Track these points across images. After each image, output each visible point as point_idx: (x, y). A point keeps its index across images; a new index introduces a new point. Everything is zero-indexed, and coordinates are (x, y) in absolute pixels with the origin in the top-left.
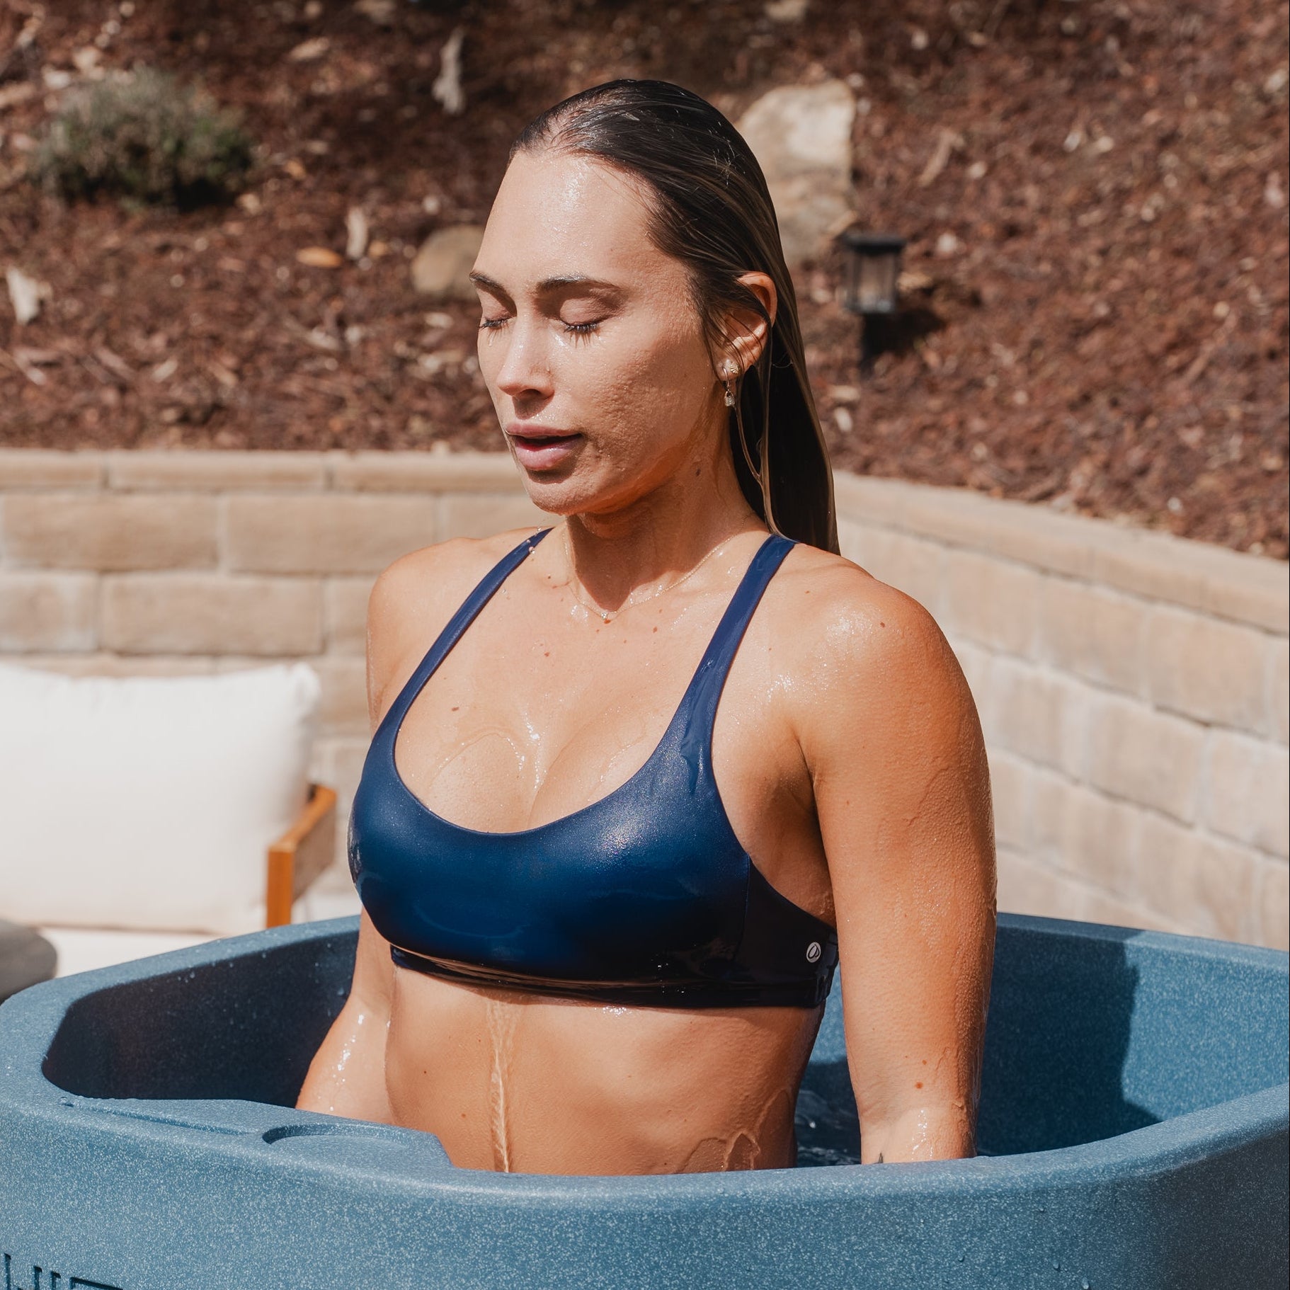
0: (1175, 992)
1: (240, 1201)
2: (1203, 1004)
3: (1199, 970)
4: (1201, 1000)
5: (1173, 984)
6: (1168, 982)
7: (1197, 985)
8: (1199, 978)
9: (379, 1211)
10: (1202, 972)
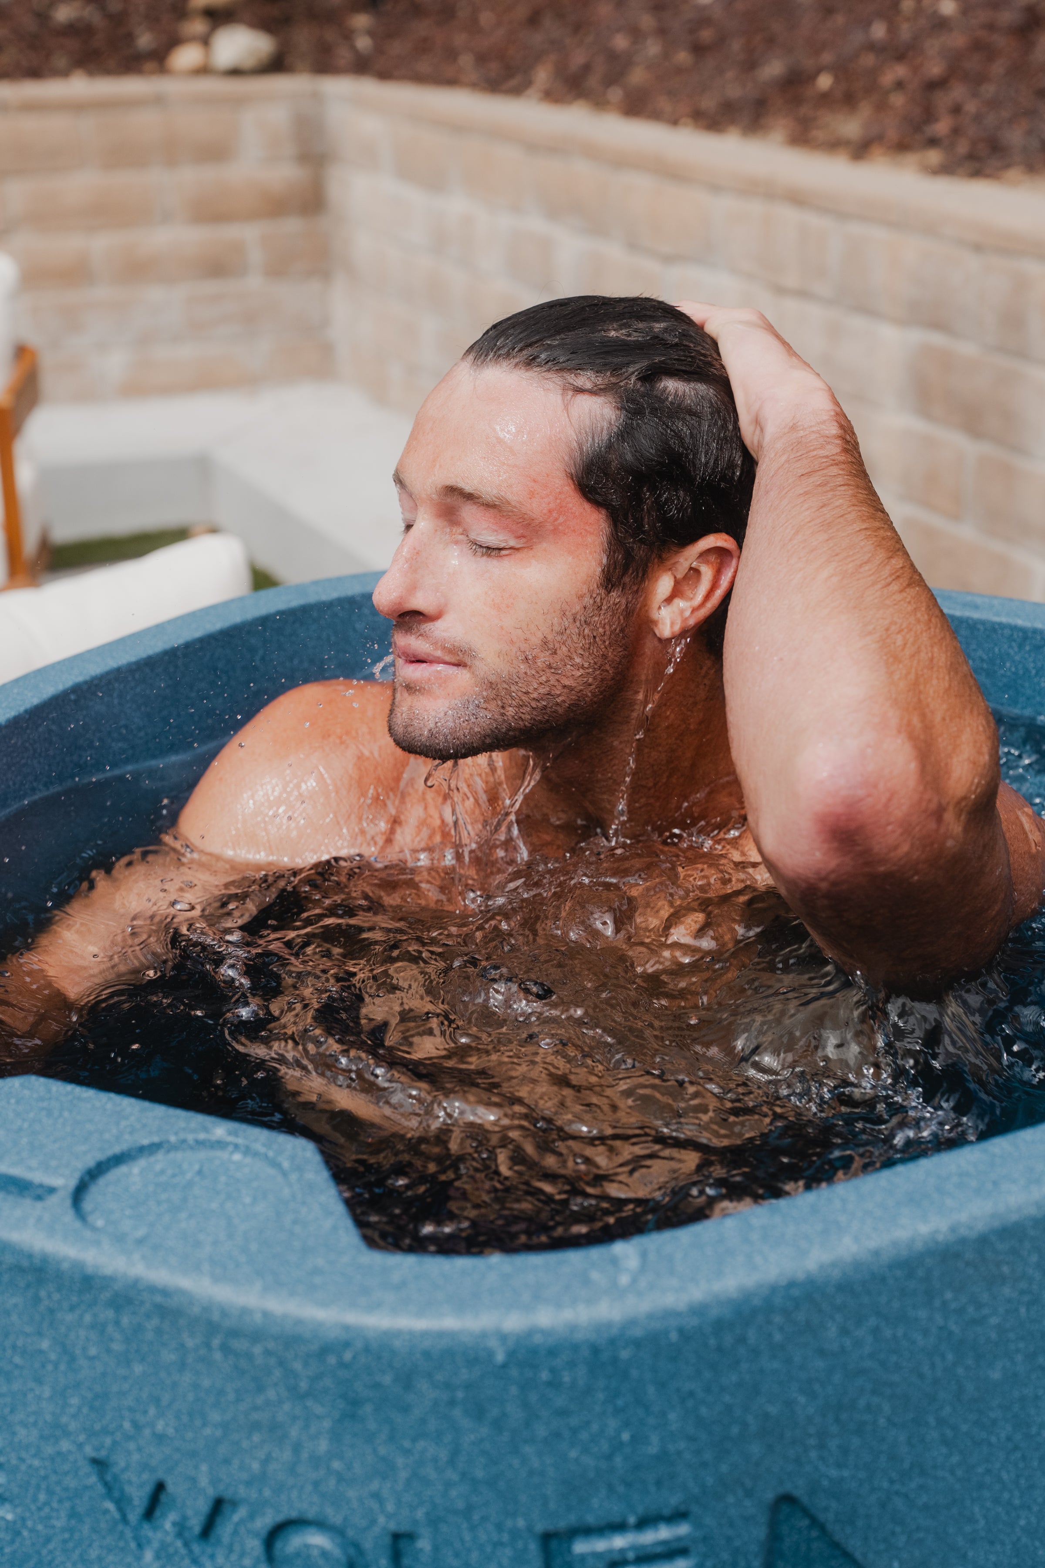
0: (982, 660)
1: (51, 1311)
2: (1015, 673)
3: (1011, 639)
4: (1013, 669)
5: (980, 653)
6: (974, 650)
7: (1008, 654)
8: (1011, 647)
9: (268, 1353)
10: (1015, 641)
